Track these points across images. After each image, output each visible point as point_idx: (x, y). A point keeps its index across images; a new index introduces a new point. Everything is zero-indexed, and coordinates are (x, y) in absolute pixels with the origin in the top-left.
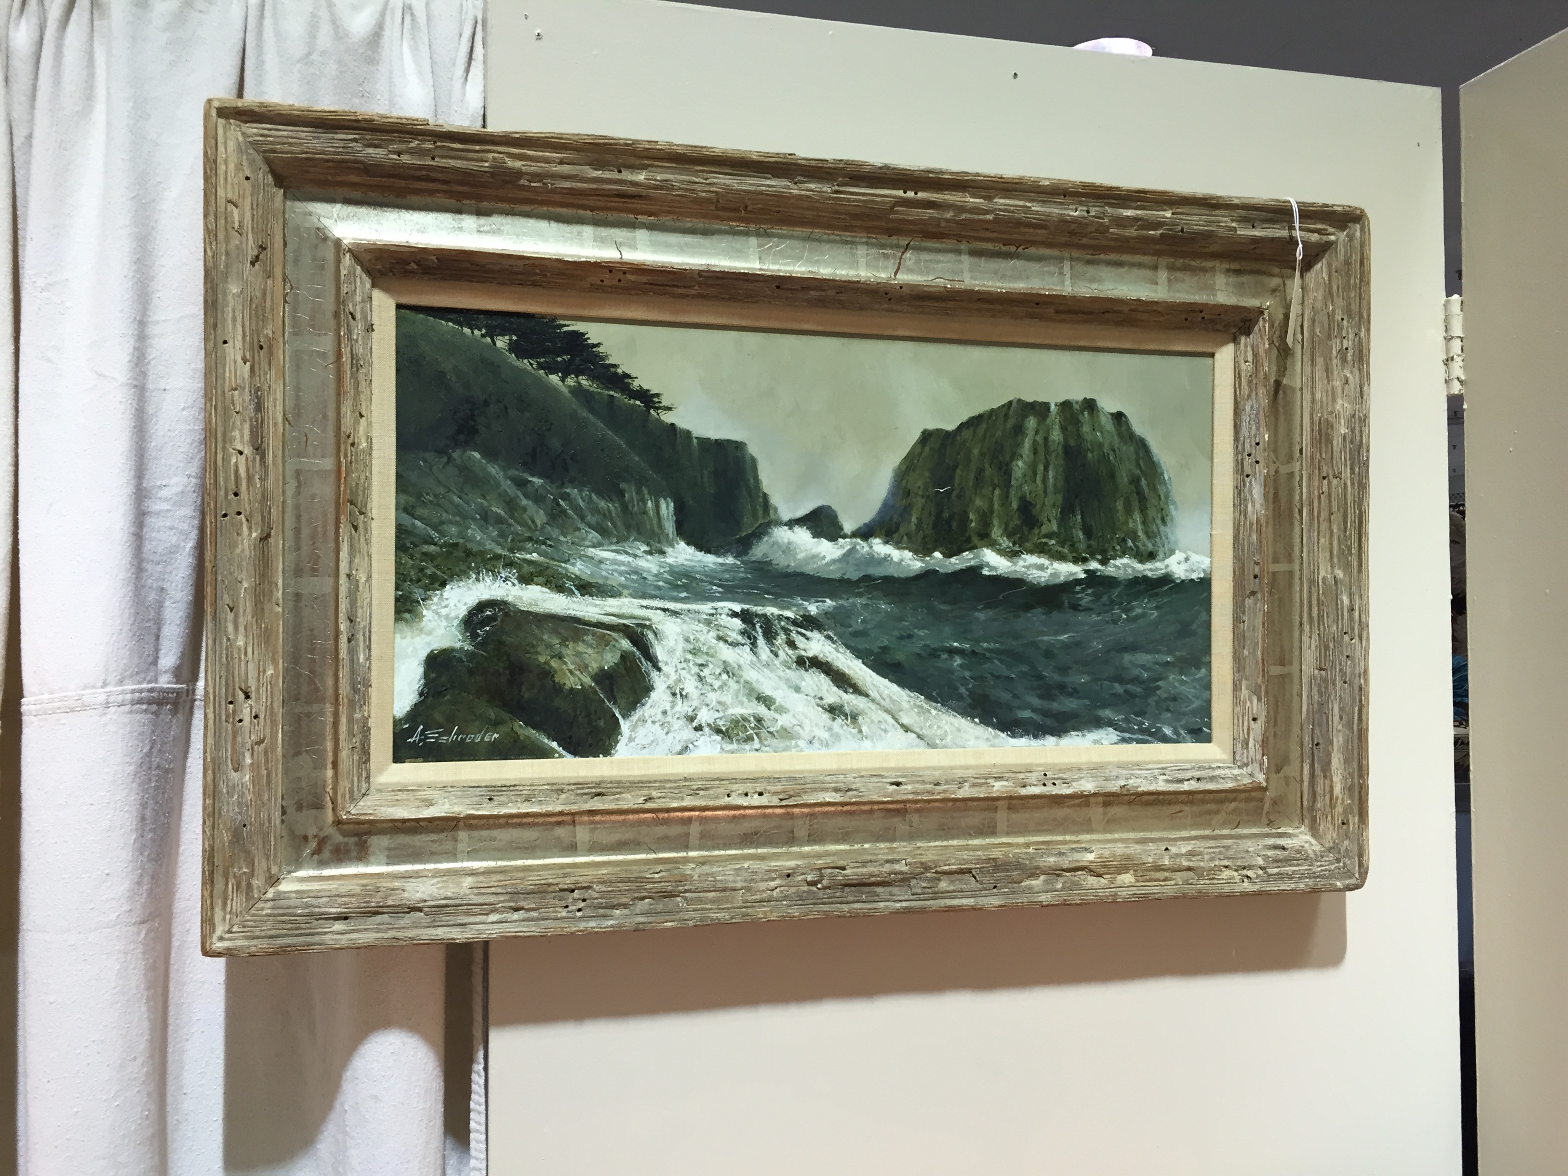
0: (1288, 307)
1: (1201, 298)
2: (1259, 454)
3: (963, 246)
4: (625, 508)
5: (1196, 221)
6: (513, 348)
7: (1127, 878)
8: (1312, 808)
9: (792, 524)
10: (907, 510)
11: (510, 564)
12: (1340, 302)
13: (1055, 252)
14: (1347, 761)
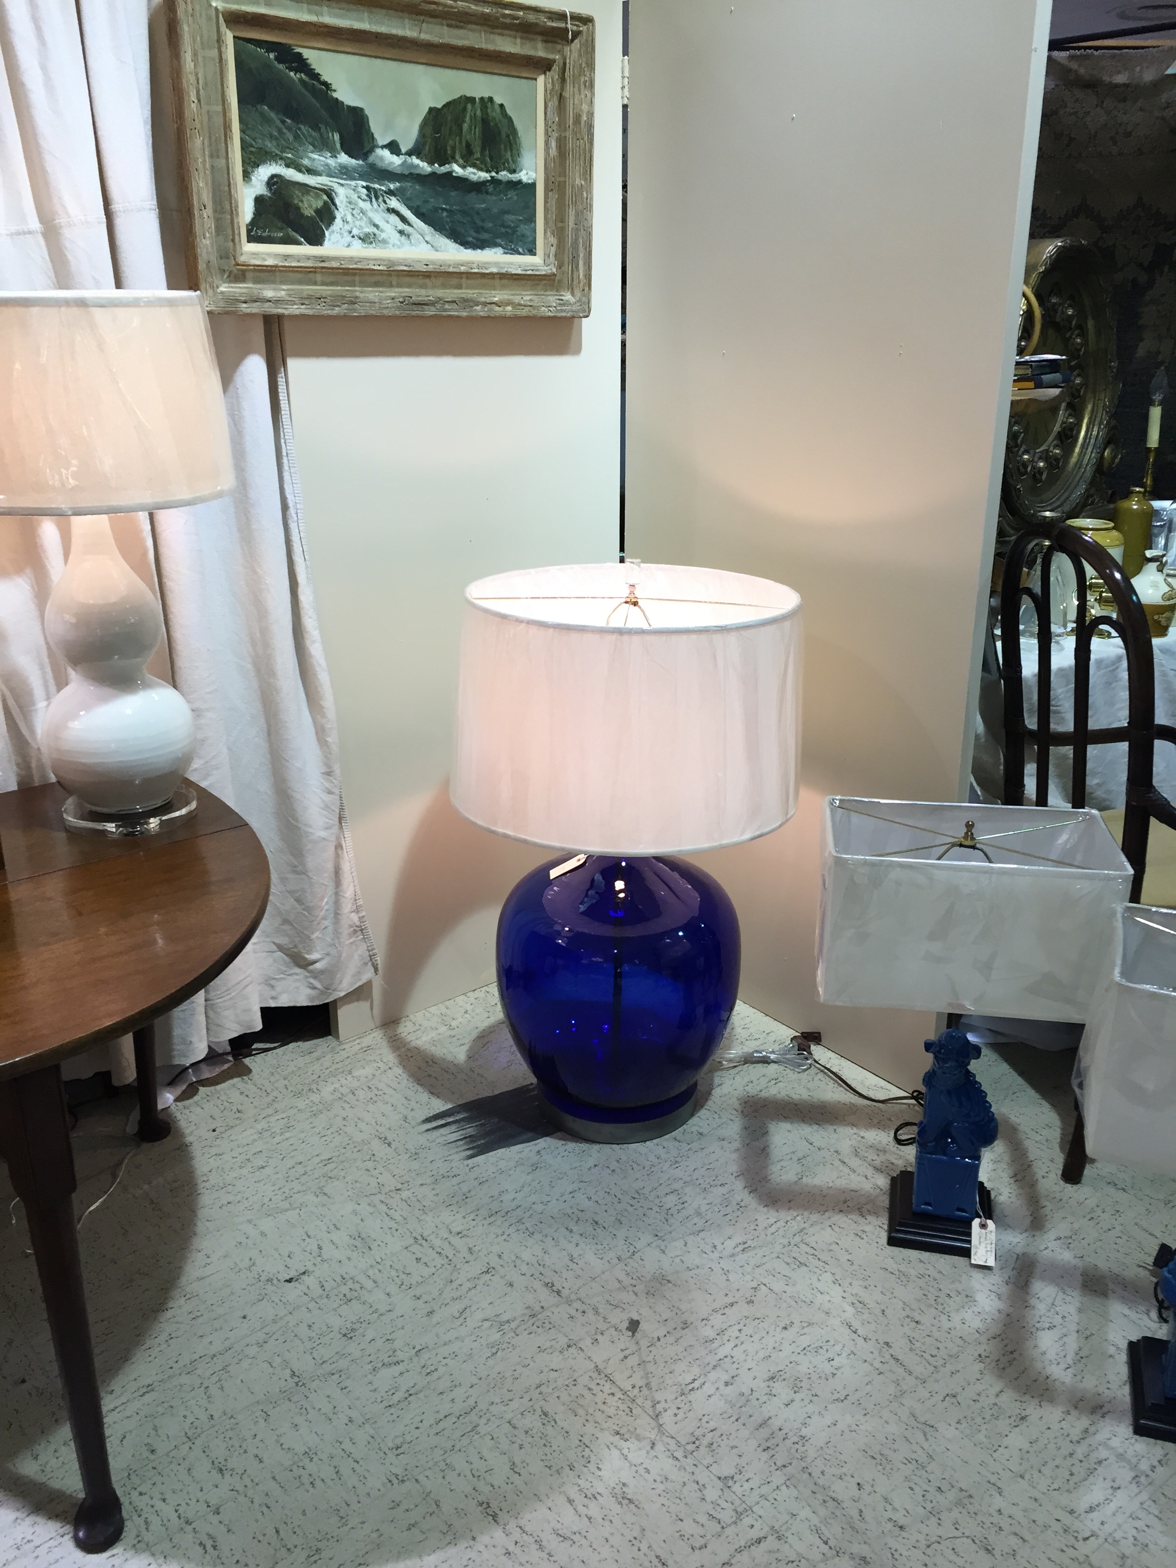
0: (565, 59)
1: (532, 53)
2: (555, 127)
3: (445, 22)
4: (321, 135)
5: (532, 17)
6: (276, 58)
7: (509, 308)
8: (572, 285)
9: (383, 147)
10: (424, 144)
11: (281, 158)
12: (584, 59)
13: (479, 27)
14: (584, 264)
